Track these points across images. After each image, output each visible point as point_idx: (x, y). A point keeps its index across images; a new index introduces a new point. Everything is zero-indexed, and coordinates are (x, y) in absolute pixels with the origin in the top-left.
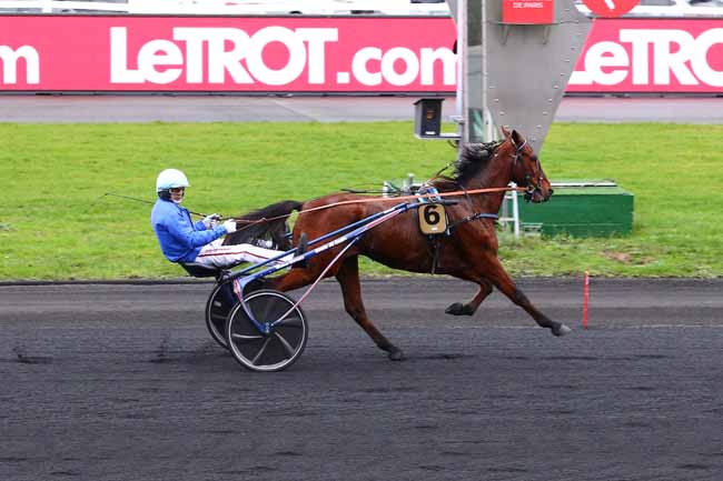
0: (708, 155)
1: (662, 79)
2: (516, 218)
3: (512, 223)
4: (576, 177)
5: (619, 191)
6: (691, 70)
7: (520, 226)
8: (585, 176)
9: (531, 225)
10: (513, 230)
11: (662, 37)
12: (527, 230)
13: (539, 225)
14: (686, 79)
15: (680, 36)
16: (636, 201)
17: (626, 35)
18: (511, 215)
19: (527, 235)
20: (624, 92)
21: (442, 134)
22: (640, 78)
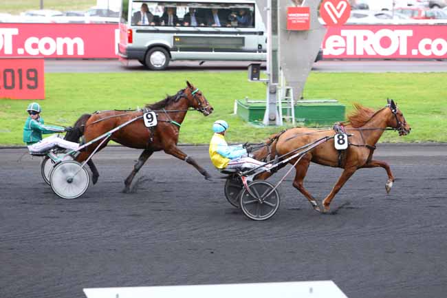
0: (379, 87)
1: (360, 52)
2: (293, 117)
3: (291, 119)
4: (320, 97)
5: (339, 104)
6: (373, 48)
7: (296, 120)
8: (323, 97)
9: (300, 120)
10: (292, 121)
11: (360, 34)
12: (298, 122)
13: (304, 120)
14: (371, 52)
15: (368, 33)
16: (347, 108)
17: (344, 32)
18: (291, 115)
19: (298, 124)
20: (343, 58)
21: (261, 79)
22: (350, 52)
